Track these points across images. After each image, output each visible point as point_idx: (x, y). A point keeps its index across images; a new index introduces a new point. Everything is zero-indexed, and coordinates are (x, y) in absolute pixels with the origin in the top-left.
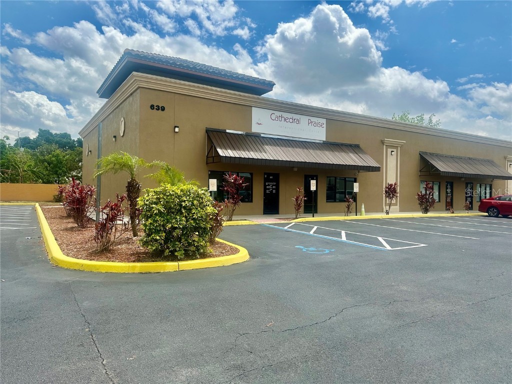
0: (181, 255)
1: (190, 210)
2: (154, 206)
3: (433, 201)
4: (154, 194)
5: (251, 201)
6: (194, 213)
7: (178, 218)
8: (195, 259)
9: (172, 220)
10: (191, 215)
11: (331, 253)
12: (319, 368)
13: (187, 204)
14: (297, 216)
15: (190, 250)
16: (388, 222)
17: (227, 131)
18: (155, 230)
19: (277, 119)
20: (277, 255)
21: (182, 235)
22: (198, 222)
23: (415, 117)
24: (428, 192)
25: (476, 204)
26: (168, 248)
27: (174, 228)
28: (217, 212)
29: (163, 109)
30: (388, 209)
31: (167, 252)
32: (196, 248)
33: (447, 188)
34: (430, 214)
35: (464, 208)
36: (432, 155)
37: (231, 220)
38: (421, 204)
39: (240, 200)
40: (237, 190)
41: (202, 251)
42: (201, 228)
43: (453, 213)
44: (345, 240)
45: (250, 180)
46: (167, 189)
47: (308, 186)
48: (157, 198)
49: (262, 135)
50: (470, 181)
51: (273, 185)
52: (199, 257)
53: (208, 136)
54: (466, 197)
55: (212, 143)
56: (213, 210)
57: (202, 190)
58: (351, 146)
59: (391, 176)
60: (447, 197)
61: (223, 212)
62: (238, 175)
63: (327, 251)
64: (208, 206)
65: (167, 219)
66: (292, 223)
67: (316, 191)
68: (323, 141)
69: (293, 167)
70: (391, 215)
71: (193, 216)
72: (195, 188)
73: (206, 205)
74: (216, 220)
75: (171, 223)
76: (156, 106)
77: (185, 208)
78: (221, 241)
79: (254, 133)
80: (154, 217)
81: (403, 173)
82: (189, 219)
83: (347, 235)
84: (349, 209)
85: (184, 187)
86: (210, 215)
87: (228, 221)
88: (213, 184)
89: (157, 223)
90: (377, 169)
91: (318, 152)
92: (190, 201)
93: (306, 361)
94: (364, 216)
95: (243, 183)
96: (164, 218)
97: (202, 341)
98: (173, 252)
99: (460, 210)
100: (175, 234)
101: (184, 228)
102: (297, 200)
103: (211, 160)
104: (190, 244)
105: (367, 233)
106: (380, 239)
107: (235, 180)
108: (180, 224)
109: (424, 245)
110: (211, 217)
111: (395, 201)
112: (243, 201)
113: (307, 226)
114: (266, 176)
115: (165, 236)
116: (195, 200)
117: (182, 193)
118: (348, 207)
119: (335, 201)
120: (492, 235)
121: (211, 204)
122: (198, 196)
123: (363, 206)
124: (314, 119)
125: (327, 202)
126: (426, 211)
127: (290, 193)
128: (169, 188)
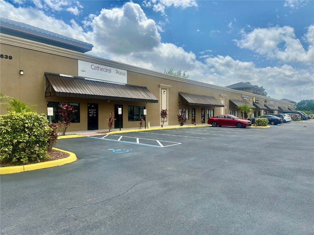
0: (26, 161)
1: (32, 129)
2: (2, 127)
3: (186, 119)
4: (2, 119)
5: (79, 122)
6: (35, 131)
7: (23, 135)
8: (36, 163)
9: (18, 137)
10: (32, 133)
11: (130, 152)
12: (119, 222)
13: (29, 125)
14: (110, 130)
15: (33, 157)
16: (163, 131)
17: (61, 75)
18: (4, 144)
19: (95, 69)
20: (95, 156)
21: (27, 147)
22: (38, 137)
23: (176, 72)
24: (183, 114)
25: (207, 120)
26: (16, 156)
27: (19, 143)
28: (52, 130)
29: (11, 58)
30: (162, 124)
31: (14, 159)
32: (37, 155)
33: (192, 112)
34: (184, 126)
35: (201, 122)
36: (185, 93)
37: (64, 135)
38: (179, 121)
39: (70, 121)
40: (69, 115)
41: (42, 157)
42: (41, 141)
43: (195, 125)
44: (139, 143)
45: (78, 108)
46: (13, 115)
47: (116, 111)
48: (5, 122)
49: (86, 79)
50: (204, 108)
51: (94, 111)
52: (39, 161)
53: (47, 78)
54: (202, 117)
55: (50, 83)
56: (50, 129)
57: (41, 115)
58: (142, 87)
59: (164, 105)
60: (192, 116)
61: (57, 129)
62: (69, 105)
63: (128, 151)
64: (46, 126)
65: (14, 136)
66: (107, 135)
67: (122, 115)
68: (126, 84)
69: (107, 100)
70: (164, 128)
71: (34, 133)
72: (35, 114)
73: (44, 126)
74: (53, 135)
75: (17, 139)
76: (5, 56)
77: (28, 128)
78: (57, 149)
79: (80, 77)
80: (3, 135)
81: (170, 103)
82: (31, 135)
83: (140, 140)
84: (141, 125)
85: (27, 113)
86: (48, 132)
87: (62, 135)
88: (51, 111)
89: (5, 139)
90: (156, 101)
91: (123, 91)
92: (32, 123)
93: (112, 219)
94: (150, 128)
95: (72, 110)
96: (11, 136)
97: (41, 217)
98: (19, 159)
99: (198, 123)
100: (20, 146)
101: (28, 142)
102: (110, 120)
103: (48, 94)
104: (32, 153)
105: (151, 138)
106: (158, 141)
107: (67, 108)
108: (24, 139)
109: (181, 143)
110: (48, 133)
111: (166, 119)
112: (73, 121)
113: (116, 136)
114: (89, 105)
115: (13, 148)
116: (36, 122)
117: (25, 118)
118: (141, 124)
119: (133, 121)
120: (214, 136)
121: (48, 124)
122: (38, 119)
123: (149, 123)
124: (119, 70)
125: (129, 121)
126: (182, 124)
127: (105, 116)
128: (14, 114)
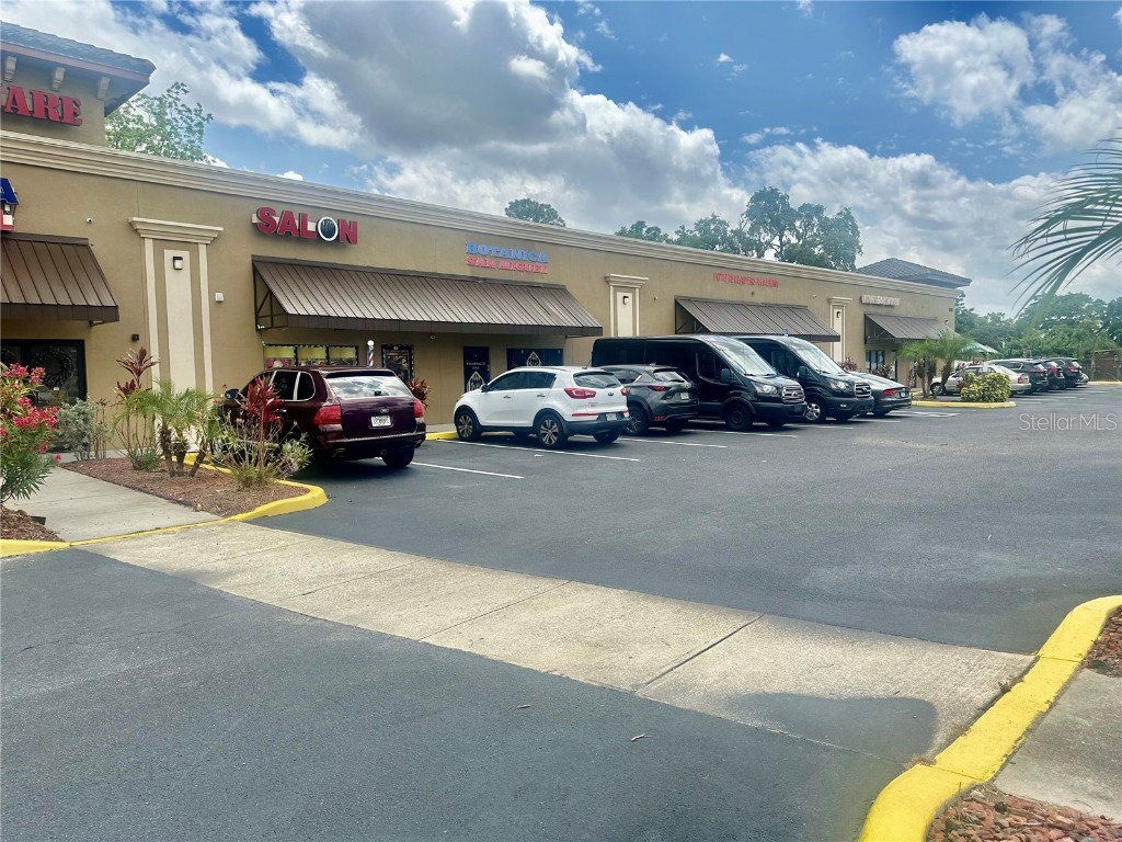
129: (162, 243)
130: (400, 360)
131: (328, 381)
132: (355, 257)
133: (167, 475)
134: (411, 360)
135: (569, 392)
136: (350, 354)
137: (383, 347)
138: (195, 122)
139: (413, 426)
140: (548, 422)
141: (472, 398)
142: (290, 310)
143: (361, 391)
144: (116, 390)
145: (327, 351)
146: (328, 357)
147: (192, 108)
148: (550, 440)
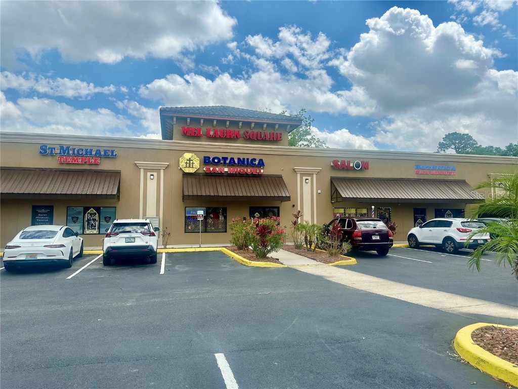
129: (302, 175)
130: (385, 214)
131: (357, 223)
132: (367, 174)
133: (306, 250)
134: (390, 214)
135: (459, 230)
136: (364, 211)
137: (377, 209)
138: (308, 122)
139: (388, 240)
140: (449, 242)
141: (415, 230)
142: (343, 196)
143: (369, 226)
144: (291, 223)
145: (356, 210)
146: (356, 213)
147: (307, 118)
148: (450, 250)
